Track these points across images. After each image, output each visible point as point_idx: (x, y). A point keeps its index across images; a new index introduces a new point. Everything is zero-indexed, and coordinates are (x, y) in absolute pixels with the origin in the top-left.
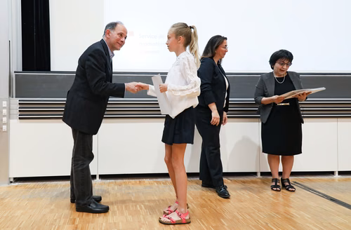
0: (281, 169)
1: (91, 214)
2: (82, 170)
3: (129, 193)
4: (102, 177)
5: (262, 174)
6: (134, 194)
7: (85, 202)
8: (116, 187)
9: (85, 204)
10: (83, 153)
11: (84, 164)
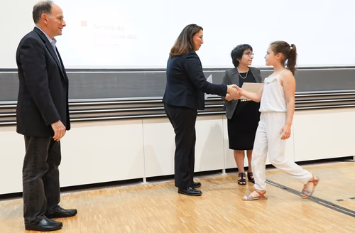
0: (246, 164)
5: (228, 171)
6: (92, 205)
7: (34, 219)
8: (72, 201)
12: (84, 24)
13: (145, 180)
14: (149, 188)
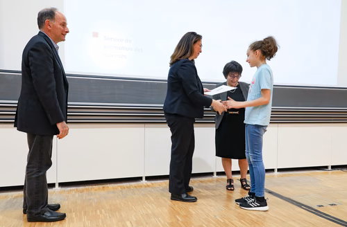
1: (45, 223)
2: (37, 177)
3: (91, 199)
4: (62, 185)
5: (218, 174)
7: (39, 211)
8: (77, 195)
9: (39, 213)
10: (40, 159)
11: (40, 172)
12: (95, 35)
13: (144, 179)
14: (148, 186)
